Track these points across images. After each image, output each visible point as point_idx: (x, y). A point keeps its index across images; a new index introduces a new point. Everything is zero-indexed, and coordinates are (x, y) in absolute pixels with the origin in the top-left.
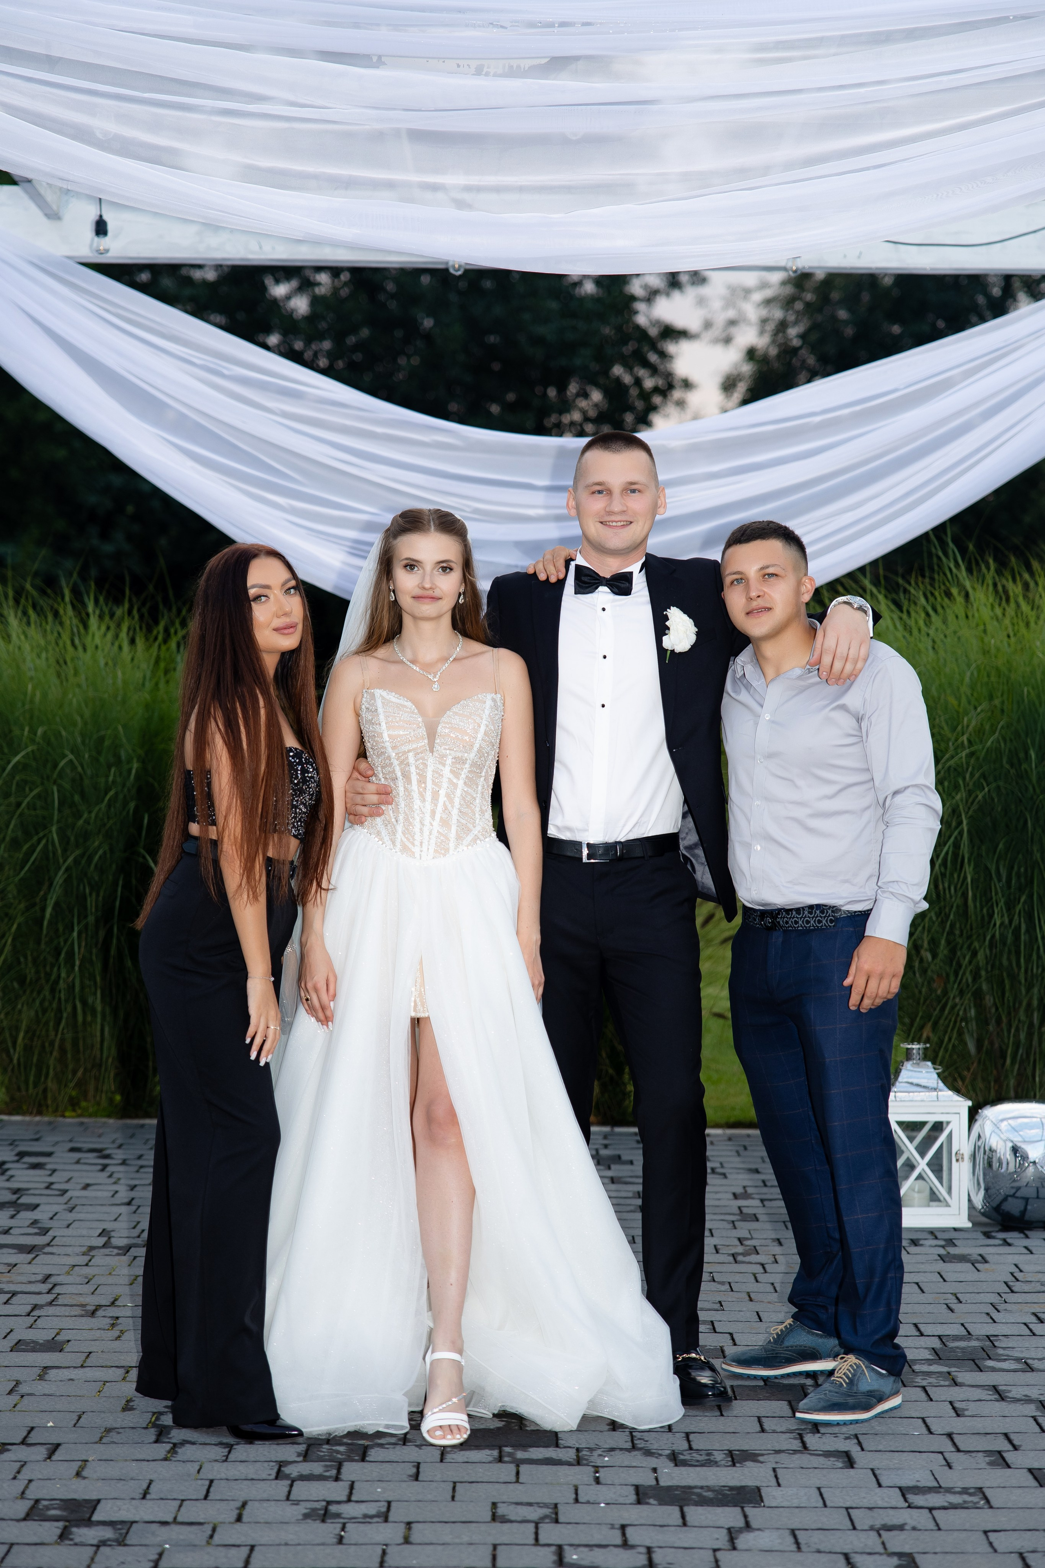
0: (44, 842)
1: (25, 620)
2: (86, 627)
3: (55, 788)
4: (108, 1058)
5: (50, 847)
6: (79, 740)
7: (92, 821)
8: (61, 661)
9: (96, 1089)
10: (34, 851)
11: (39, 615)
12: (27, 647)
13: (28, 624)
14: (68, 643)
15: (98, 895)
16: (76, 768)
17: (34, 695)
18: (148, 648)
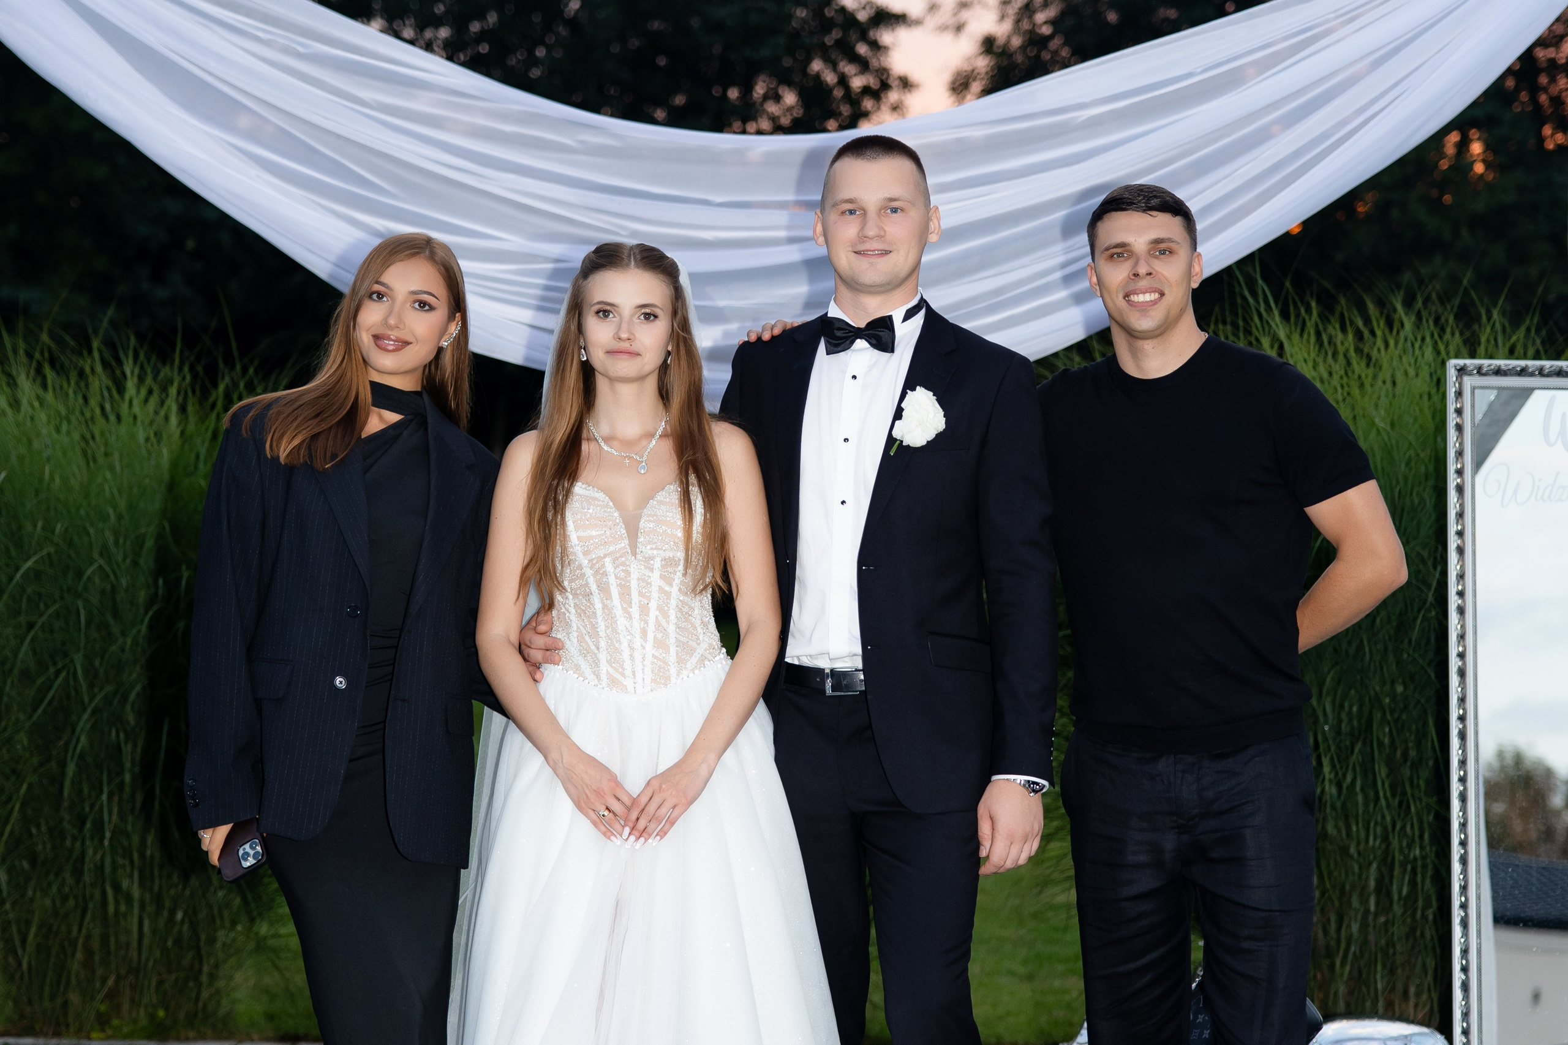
0: (63, 674)
1: (39, 381)
2: (121, 389)
3: (80, 603)
4: (147, 960)
5: (72, 682)
6: (111, 540)
7: (128, 647)
8: (89, 437)
9: (132, 1001)
10: (50, 688)
11: (58, 373)
12: (42, 416)
13: (44, 386)
14: (98, 411)
15: (135, 746)
16: (108, 576)
17: (52, 479)
18: (203, 419)
